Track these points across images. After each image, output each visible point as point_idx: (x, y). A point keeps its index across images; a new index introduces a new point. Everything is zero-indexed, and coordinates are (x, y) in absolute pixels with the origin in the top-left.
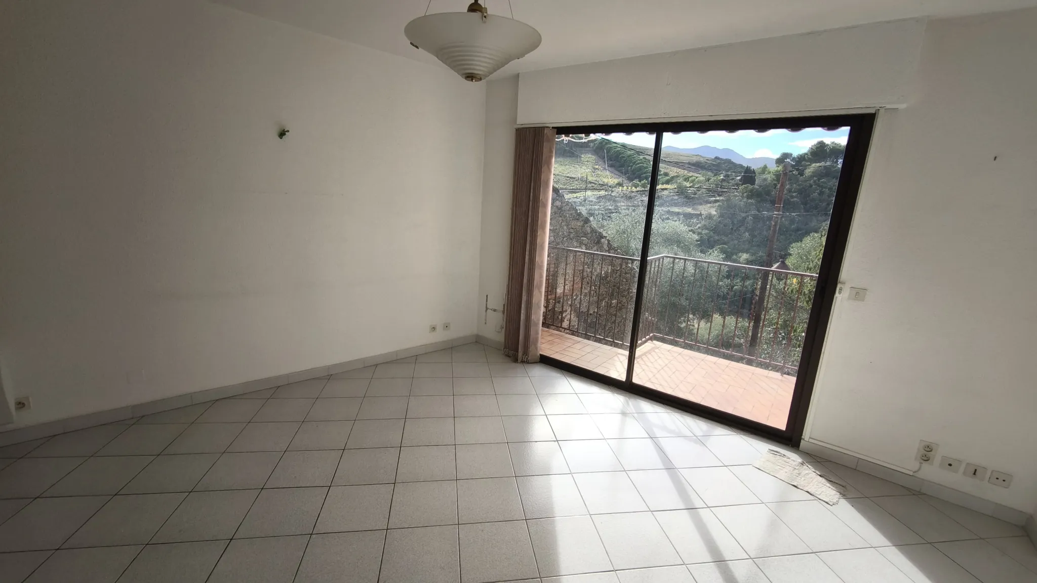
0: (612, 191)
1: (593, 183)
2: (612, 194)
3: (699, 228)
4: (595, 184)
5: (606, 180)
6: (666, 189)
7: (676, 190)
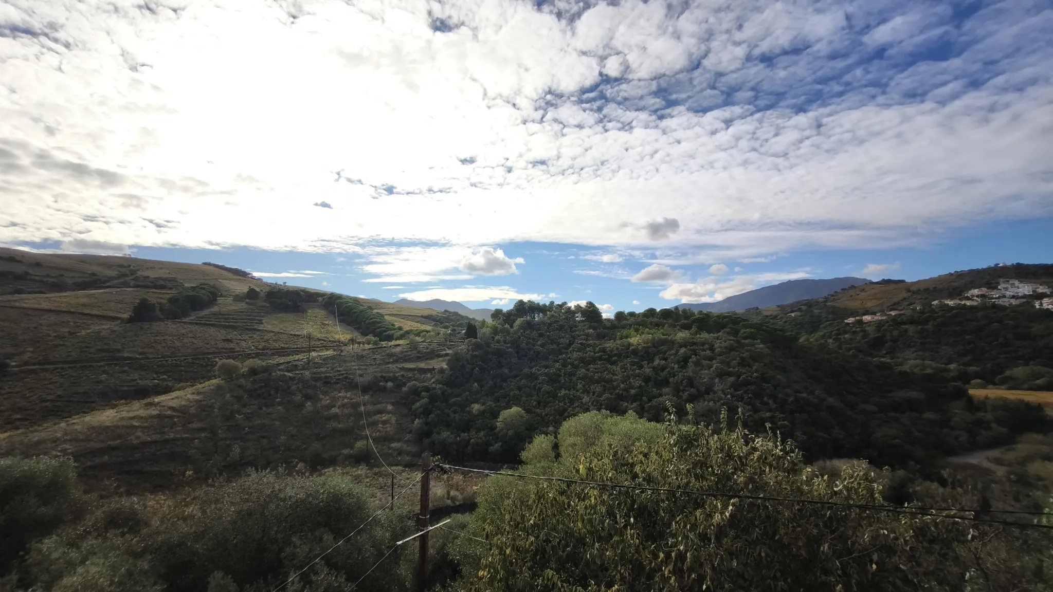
0: (342, 351)
1: (323, 340)
2: (342, 354)
3: (433, 383)
4: (325, 341)
5: (337, 337)
6: (399, 345)
7: (409, 346)
